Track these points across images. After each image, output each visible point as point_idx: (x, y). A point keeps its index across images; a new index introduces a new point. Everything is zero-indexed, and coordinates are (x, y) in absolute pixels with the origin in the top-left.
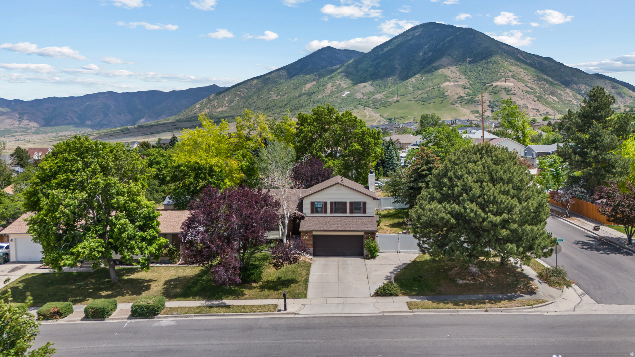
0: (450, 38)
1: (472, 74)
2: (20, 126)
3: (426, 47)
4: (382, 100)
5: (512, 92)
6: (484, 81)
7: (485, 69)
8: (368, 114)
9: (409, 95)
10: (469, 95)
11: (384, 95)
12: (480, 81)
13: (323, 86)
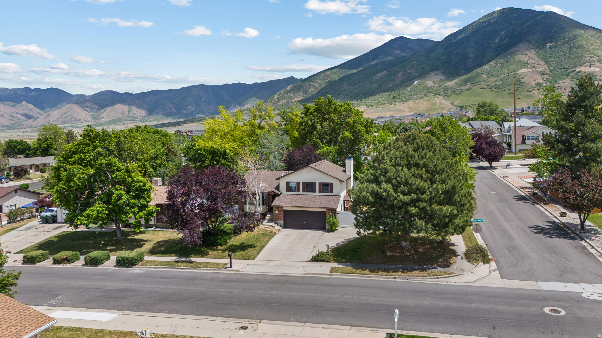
0: (529, 23)
1: (553, 59)
2: (129, 115)
3: (503, 33)
4: (454, 87)
5: (598, 77)
6: (566, 67)
7: (567, 54)
8: (438, 102)
9: (482, 82)
10: (548, 81)
11: (456, 83)
12: (561, 67)
13: (394, 75)
